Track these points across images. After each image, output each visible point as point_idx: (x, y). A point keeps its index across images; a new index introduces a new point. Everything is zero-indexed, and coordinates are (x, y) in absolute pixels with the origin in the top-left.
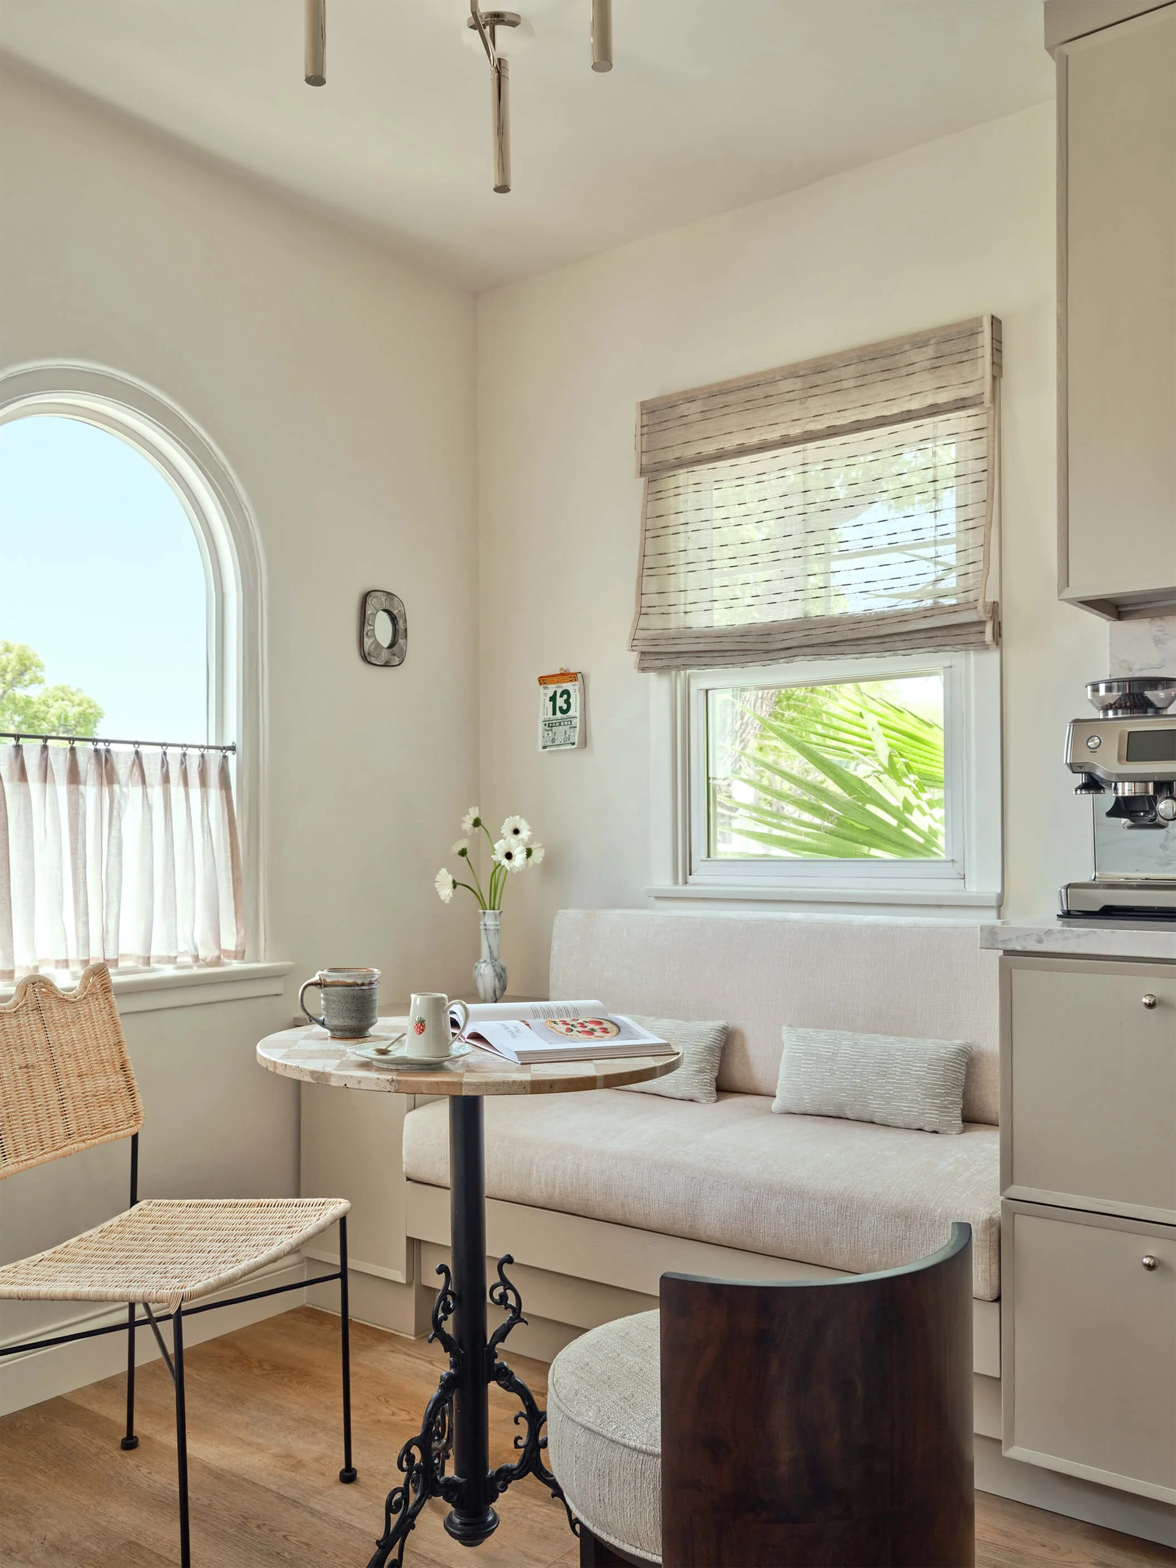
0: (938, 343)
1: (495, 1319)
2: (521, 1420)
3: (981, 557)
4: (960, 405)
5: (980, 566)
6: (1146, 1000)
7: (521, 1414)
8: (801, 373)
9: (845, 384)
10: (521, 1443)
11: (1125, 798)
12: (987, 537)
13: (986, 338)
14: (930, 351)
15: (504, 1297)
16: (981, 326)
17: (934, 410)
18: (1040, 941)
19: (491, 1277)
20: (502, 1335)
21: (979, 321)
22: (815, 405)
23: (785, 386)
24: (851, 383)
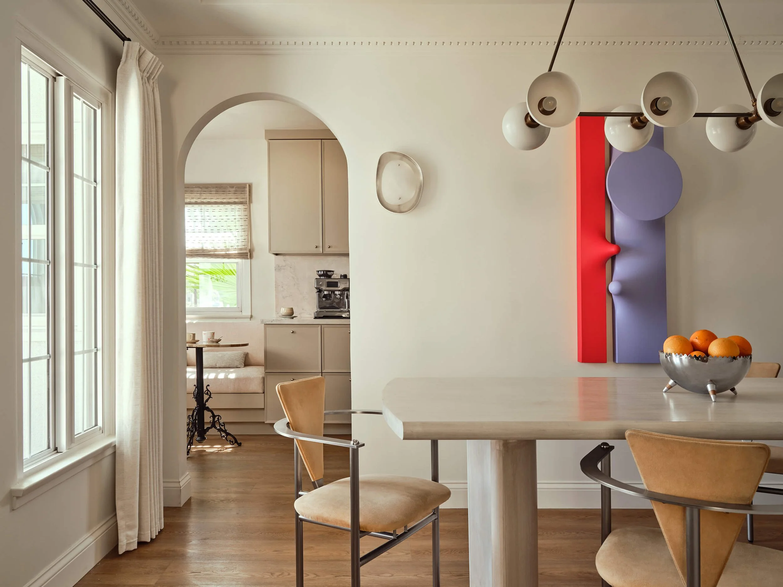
0: (236, 188)
1: (206, 397)
2: (211, 417)
3: (247, 238)
4: (241, 203)
5: (246, 240)
6: (292, 332)
7: (211, 416)
8: (201, 187)
9: (212, 192)
10: (211, 422)
11: (325, 294)
12: (248, 234)
13: (247, 189)
14: (234, 189)
15: (207, 393)
16: (247, 186)
17: (235, 203)
18: (272, 322)
19: (205, 389)
20: (207, 401)
21: (246, 184)
22: (204, 196)
23: (196, 189)
24: (214, 192)
